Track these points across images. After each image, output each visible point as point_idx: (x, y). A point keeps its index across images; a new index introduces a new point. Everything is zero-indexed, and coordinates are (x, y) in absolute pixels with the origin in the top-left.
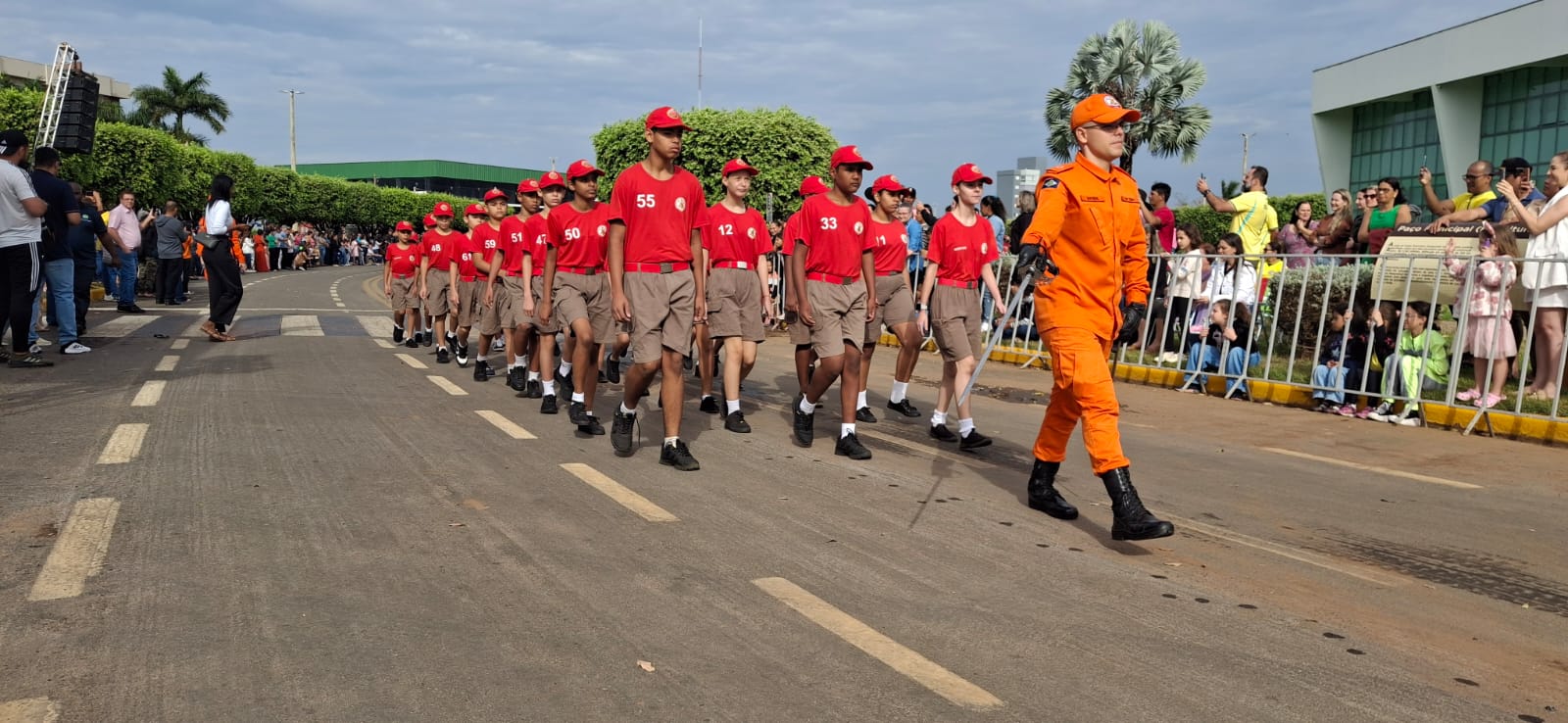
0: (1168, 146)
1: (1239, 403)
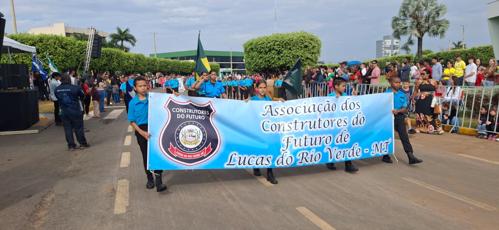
0: (435, 33)
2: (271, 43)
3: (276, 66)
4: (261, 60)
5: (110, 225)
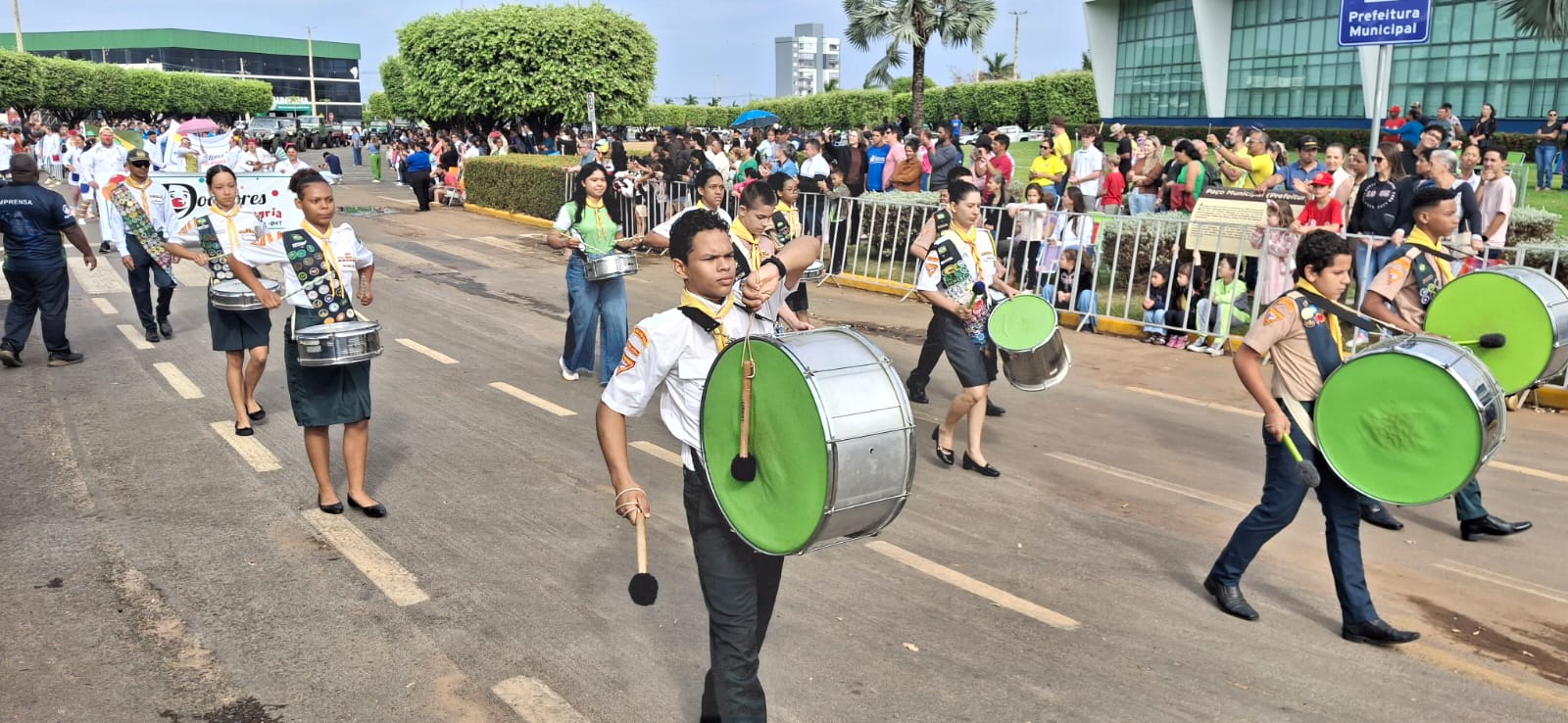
0: (959, 36)
1: (1088, 336)
2: (499, 37)
3: (517, 111)
4: (465, 90)
5: (424, 637)
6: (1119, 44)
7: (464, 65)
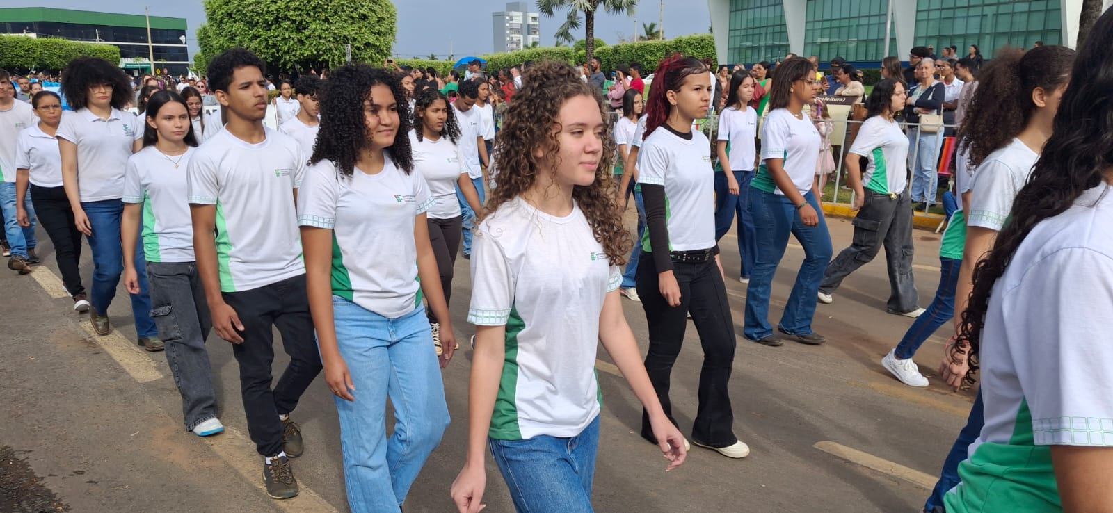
0: (617, 7)
2: (278, 4)
3: (294, 59)
4: (254, 44)
5: (154, 402)
6: (730, 12)
7: (253, 25)
